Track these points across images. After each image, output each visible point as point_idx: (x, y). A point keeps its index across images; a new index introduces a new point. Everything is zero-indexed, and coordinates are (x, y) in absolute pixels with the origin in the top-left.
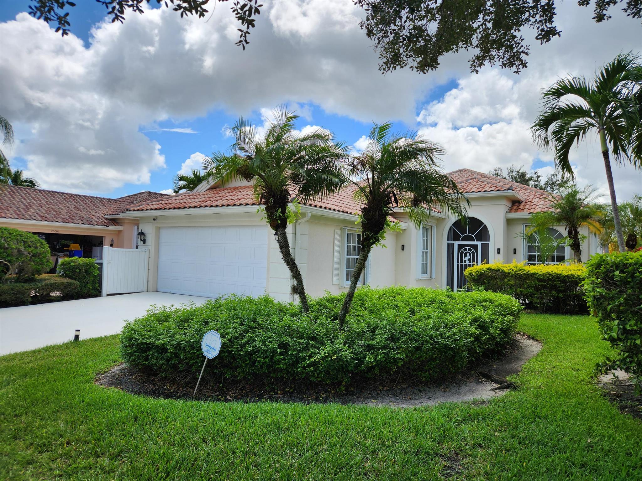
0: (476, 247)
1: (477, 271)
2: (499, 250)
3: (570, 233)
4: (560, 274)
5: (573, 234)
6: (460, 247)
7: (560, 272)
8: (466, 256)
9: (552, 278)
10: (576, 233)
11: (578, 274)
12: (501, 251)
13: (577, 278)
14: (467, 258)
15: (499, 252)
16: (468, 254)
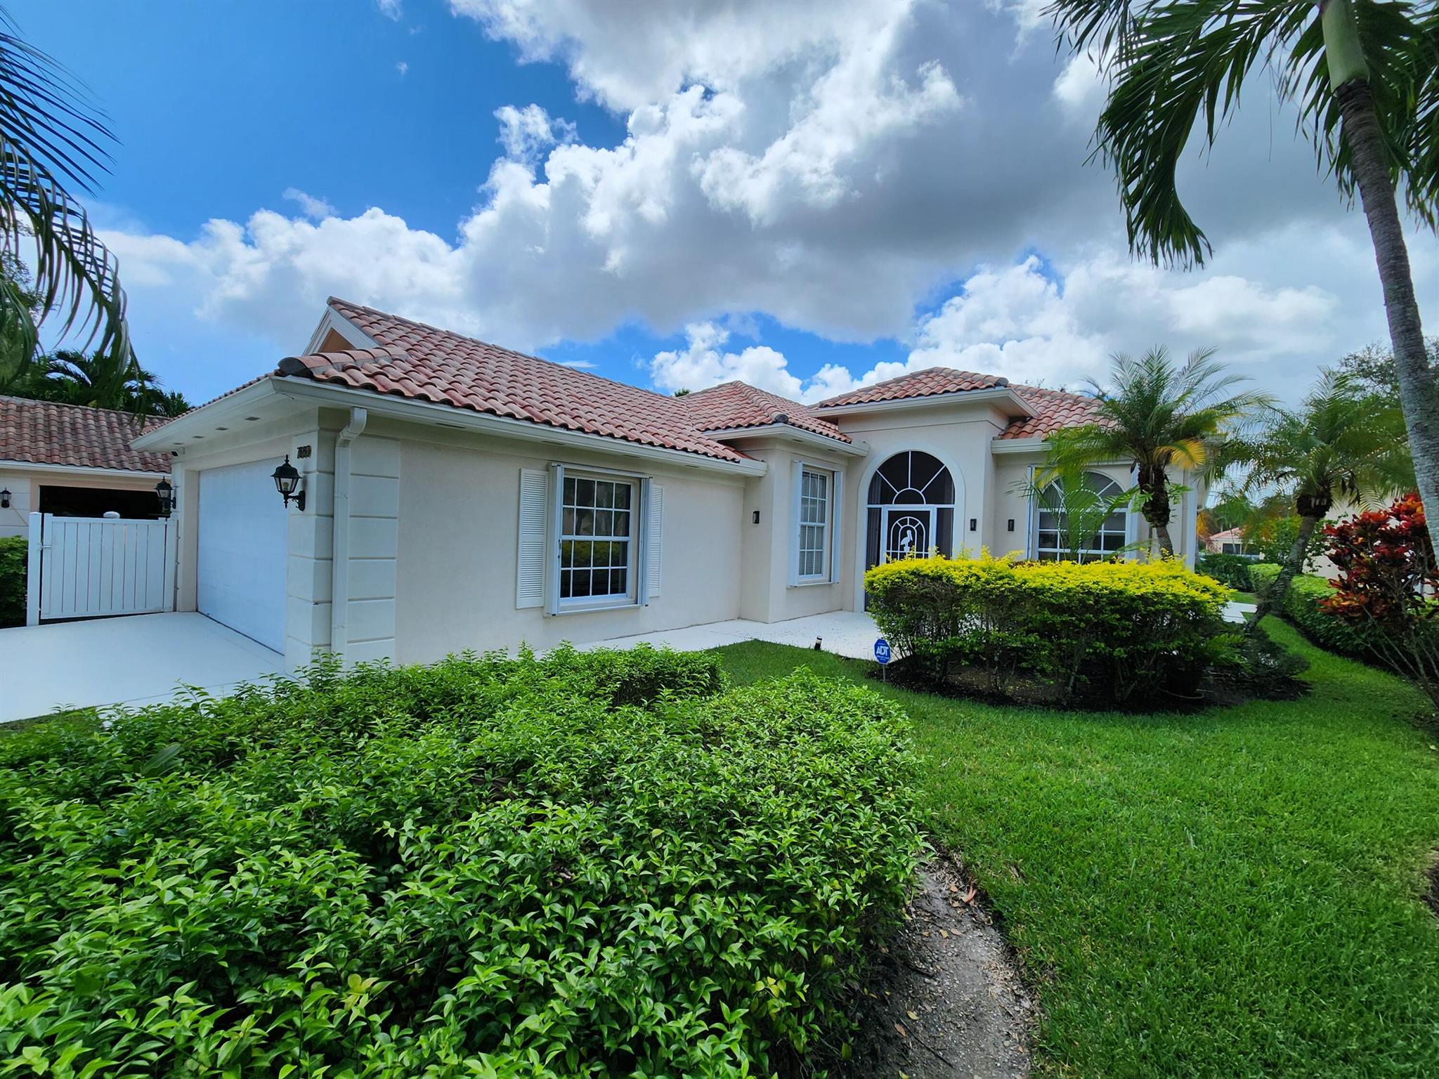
0: (925, 516)
1: (885, 579)
2: (974, 522)
3: (1143, 479)
4: (1121, 592)
5: (1152, 479)
6: (893, 516)
7: (1121, 586)
8: (904, 535)
9: (1096, 602)
10: (1161, 477)
11: (1175, 591)
12: (979, 526)
13: (1171, 603)
14: (906, 541)
15: (973, 529)
16: (909, 532)
